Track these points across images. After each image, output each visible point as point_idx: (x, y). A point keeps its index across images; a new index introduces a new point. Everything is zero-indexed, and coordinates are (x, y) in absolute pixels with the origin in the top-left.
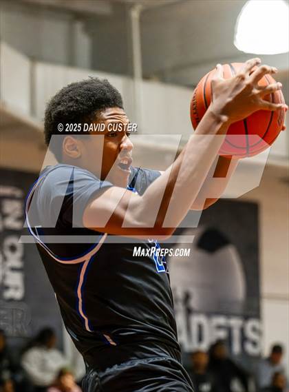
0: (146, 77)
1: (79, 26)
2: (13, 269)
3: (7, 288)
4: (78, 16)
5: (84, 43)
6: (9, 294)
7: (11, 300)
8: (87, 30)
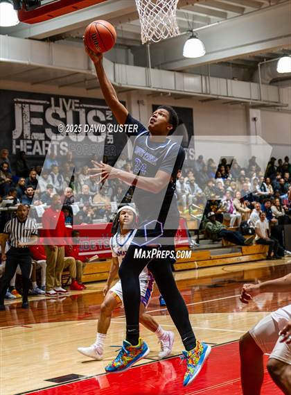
0: (152, 68)
1: (129, 50)
2: (110, 134)
3: (108, 140)
4: (129, 47)
5: (131, 56)
6: (108, 142)
7: (110, 144)
8: (132, 52)
